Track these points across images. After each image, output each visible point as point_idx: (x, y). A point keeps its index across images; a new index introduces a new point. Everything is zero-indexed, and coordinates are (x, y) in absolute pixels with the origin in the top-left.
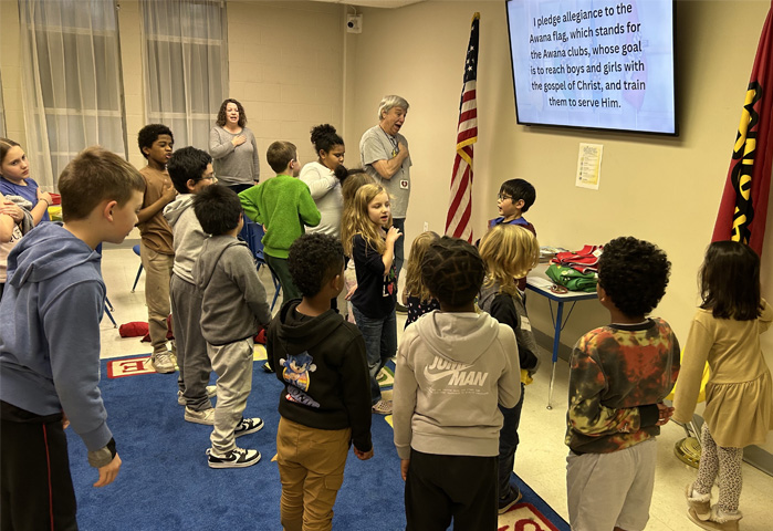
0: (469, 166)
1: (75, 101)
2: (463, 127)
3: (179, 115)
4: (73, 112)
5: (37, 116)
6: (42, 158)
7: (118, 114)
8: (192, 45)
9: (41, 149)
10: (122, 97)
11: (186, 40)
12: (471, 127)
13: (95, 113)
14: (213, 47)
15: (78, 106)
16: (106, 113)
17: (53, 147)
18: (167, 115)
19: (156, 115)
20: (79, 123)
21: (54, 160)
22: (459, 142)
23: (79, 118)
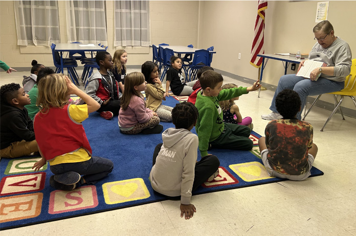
0: (263, 21)
1: (86, 4)
2: (261, 2)
3: (128, 11)
4: (85, 9)
5: (71, 11)
6: (72, 30)
7: (103, 10)
9: (72, 25)
10: (105, 2)
13: (93, 9)
16: (98, 10)
17: (77, 25)
18: (124, 11)
19: (119, 11)
20: (87, 14)
21: (77, 30)
22: (259, 9)
23: (88, 12)
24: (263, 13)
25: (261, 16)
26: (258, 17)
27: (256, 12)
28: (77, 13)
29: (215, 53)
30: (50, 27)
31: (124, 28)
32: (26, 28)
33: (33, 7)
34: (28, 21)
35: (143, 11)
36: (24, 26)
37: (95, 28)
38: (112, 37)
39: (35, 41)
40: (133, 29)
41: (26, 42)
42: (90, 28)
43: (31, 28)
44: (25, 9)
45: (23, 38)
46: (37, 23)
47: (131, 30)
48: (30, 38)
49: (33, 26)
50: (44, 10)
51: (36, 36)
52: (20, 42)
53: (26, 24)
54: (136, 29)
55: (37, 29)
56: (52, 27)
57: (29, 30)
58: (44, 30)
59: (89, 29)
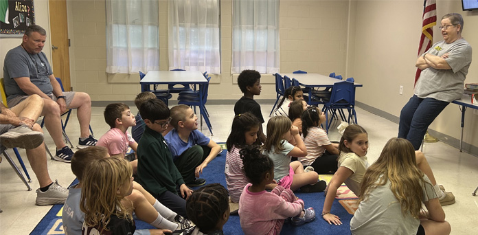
0: (430, 42)
2: (427, 16)
10: (220, 16)
12: (432, 15)
22: (424, 25)
24: (430, 31)
25: (428, 35)
26: (423, 37)
27: (420, 29)
29: (361, 86)
37: (205, 50)
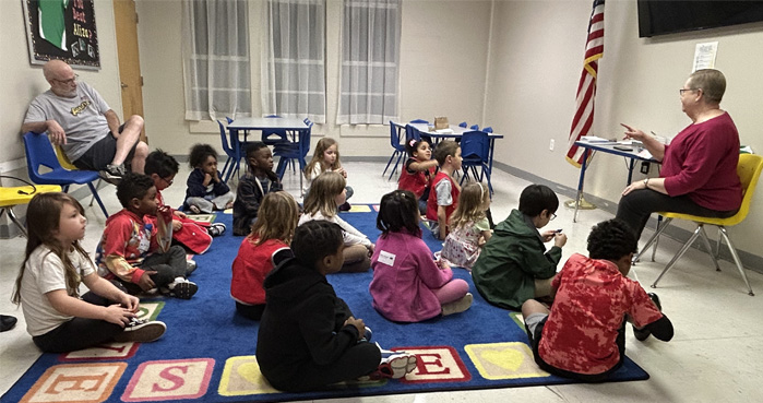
0: (594, 80)
1: (295, 55)
2: (591, 45)
3: (363, 63)
4: (293, 61)
5: (269, 64)
6: (270, 94)
7: (322, 62)
8: (376, 9)
9: (270, 88)
10: (325, 50)
11: (372, 5)
12: (599, 44)
13: (307, 62)
14: (391, 10)
15: (296, 57)
16: (313, 62)
17: (279, 87)
18: (355, 63)
19: (347, 63)
20: (296, 68)
21: (279, 97)
22: (587, 58)
23: (296, 65)
24: (594, 65)
25: (591, 70)
26: (585, 73)
28: (279, 67)
30: (235, 90)
31: (355, 94)
32: (201, 92)
33: (212, 57)
34: (204, 82)
35: (388, 64)
36: (197, 88)
37: (306, 93)
38: (334, 108)
39: (212, 113)
40: (370, 94)
41: (198, 115)
42: (300, 92)
43: (207, 92)
44: (199, 61)
45: (194, 109)
46: (216, 85)
47: (367, 96)
48: (205, 108)
49: (211, 89)
50: (227, 62)
51: (214, 106)
52: (189, 115)
53: (200, 85)
54: (376, 94)
55: (216, 94)
56: (240, 90)
57: (204, 96)
58: (227, 95)
59: (297, 95)
